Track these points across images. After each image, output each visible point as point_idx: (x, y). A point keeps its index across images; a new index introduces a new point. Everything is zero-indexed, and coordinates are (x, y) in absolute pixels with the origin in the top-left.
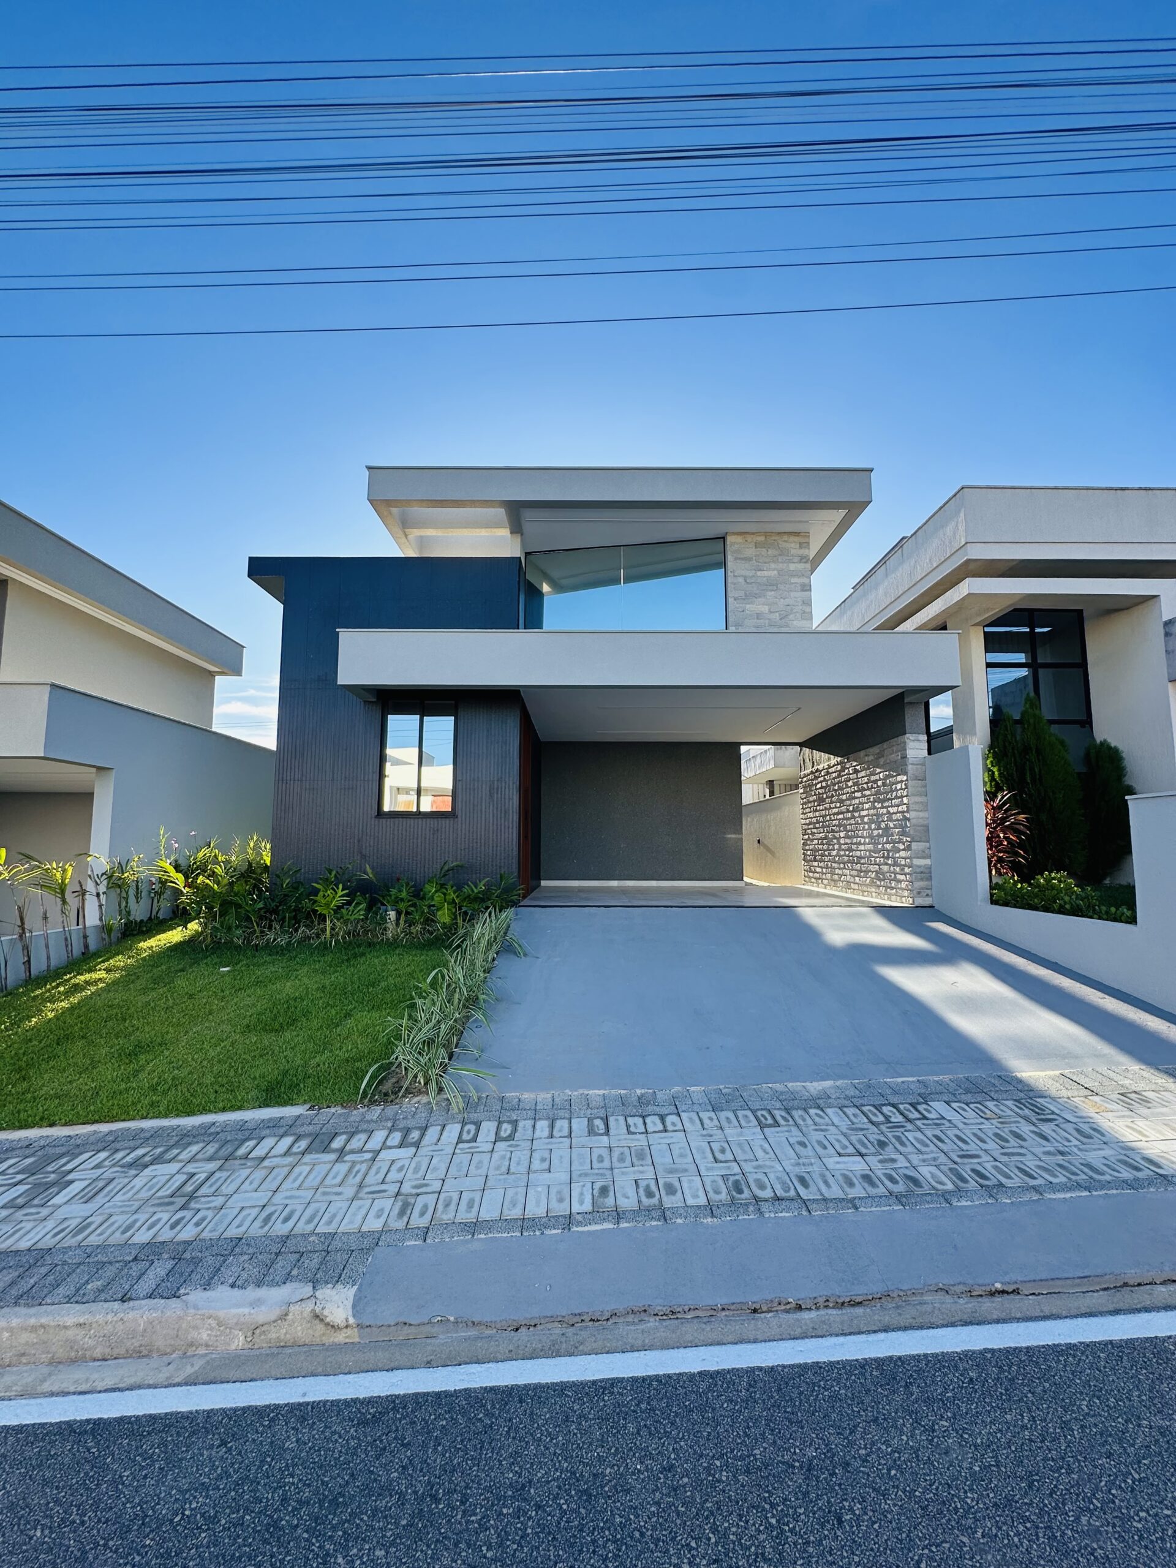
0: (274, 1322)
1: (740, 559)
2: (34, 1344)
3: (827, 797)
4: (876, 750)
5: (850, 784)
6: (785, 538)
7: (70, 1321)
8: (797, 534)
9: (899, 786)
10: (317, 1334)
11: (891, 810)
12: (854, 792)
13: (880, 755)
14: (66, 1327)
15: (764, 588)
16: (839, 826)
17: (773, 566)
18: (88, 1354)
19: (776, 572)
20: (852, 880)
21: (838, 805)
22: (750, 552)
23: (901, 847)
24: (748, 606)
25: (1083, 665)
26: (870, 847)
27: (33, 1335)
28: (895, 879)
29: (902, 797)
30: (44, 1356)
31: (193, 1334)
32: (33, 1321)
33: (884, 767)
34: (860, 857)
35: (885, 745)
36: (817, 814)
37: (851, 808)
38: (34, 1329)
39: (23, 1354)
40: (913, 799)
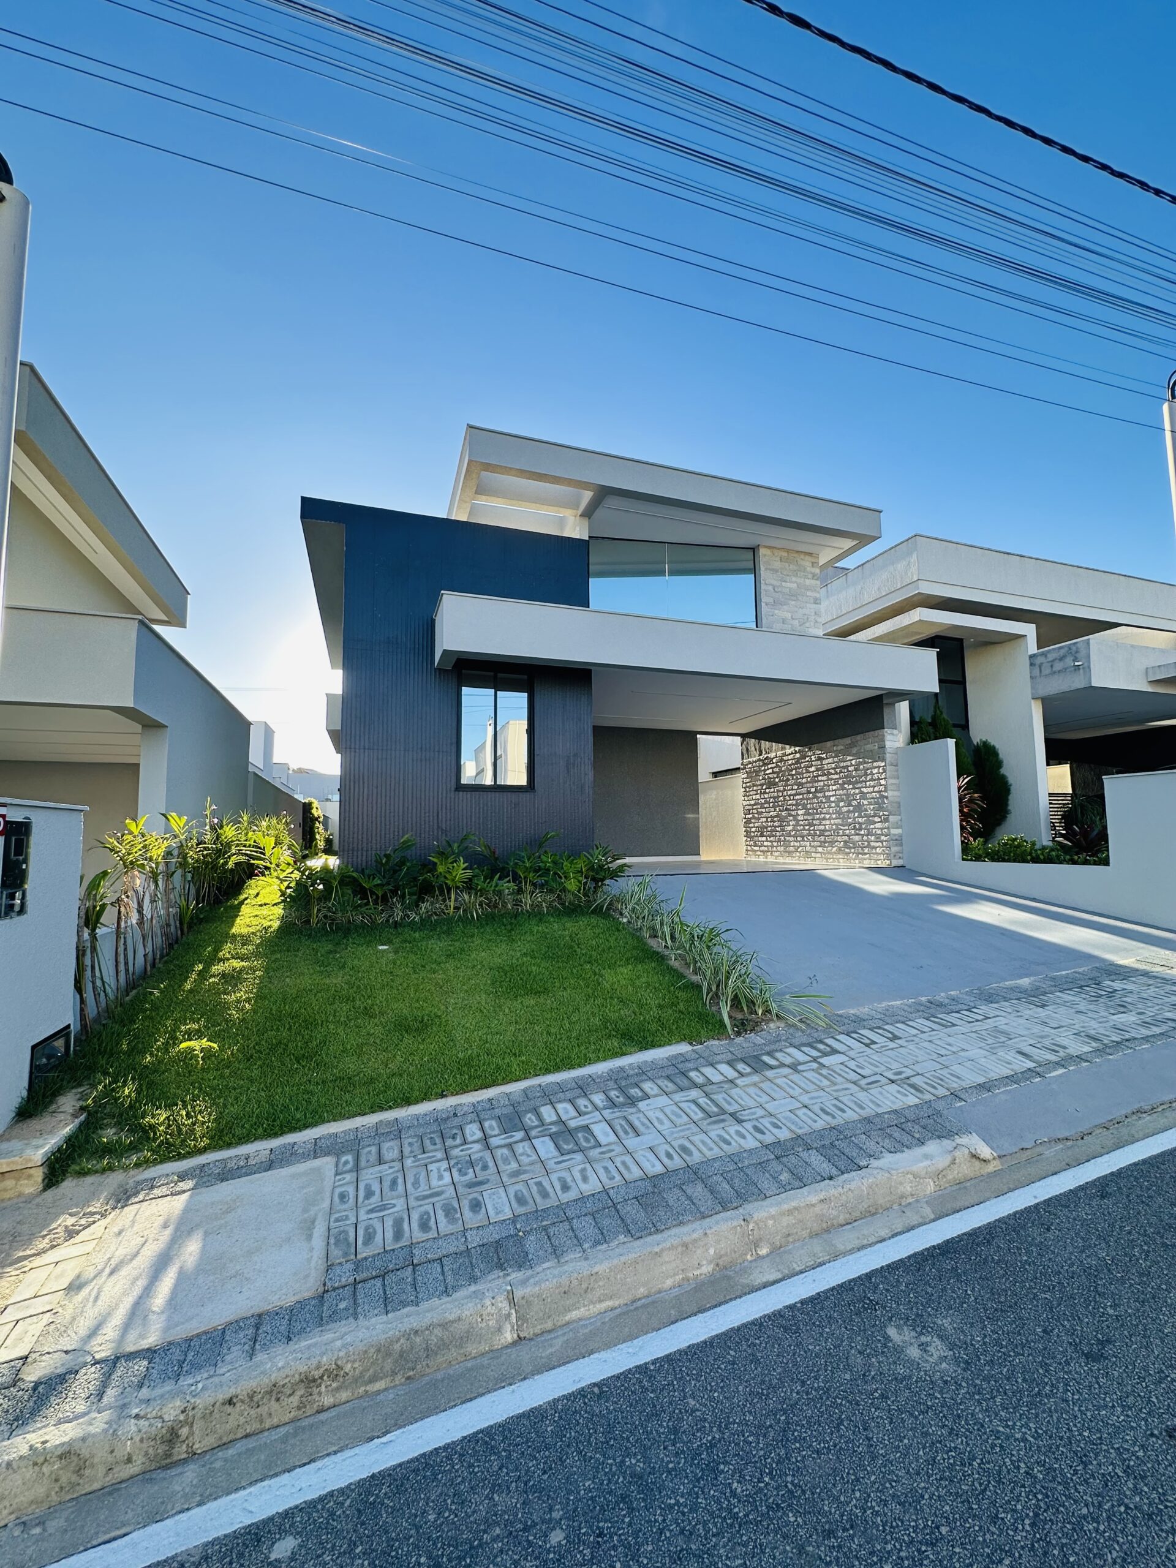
0: (949, 1166)
1: (770, 570)
2: (793, 1225)
3: (780, 781)
4: (848, 741)
5: (813, 769)
6: (802, 556)
7: (814, 1199)
8: (810, 554)
9: (875, 771)
10: (977, 1169)
11: (865, 790)
12: (817, 776)
13: (853, 745)
14: (813, 1205)
15: (788, 597)
16: (797, 805)
17: (794, 579)
18: (835, 1222)
19: (795, 585)
20: (814, 850)
21: (796, 787)
22: (777, 564)
23: (877, 819)
24: (776, 612)
25: (963, 682)
26: (839, 821)
27: (791, 1218)
28: (869, 846)
29: (879, 779)
30: (804, 1232)
31: (901, 1188)
32: (786, 1207)
33: (857, 756)
34: (825, 830)
35: (858, 737)
36: (766, 796)
37: (813, 790)
38: (790, 1212)
39: (789, 1235)
40: (890, 781)
